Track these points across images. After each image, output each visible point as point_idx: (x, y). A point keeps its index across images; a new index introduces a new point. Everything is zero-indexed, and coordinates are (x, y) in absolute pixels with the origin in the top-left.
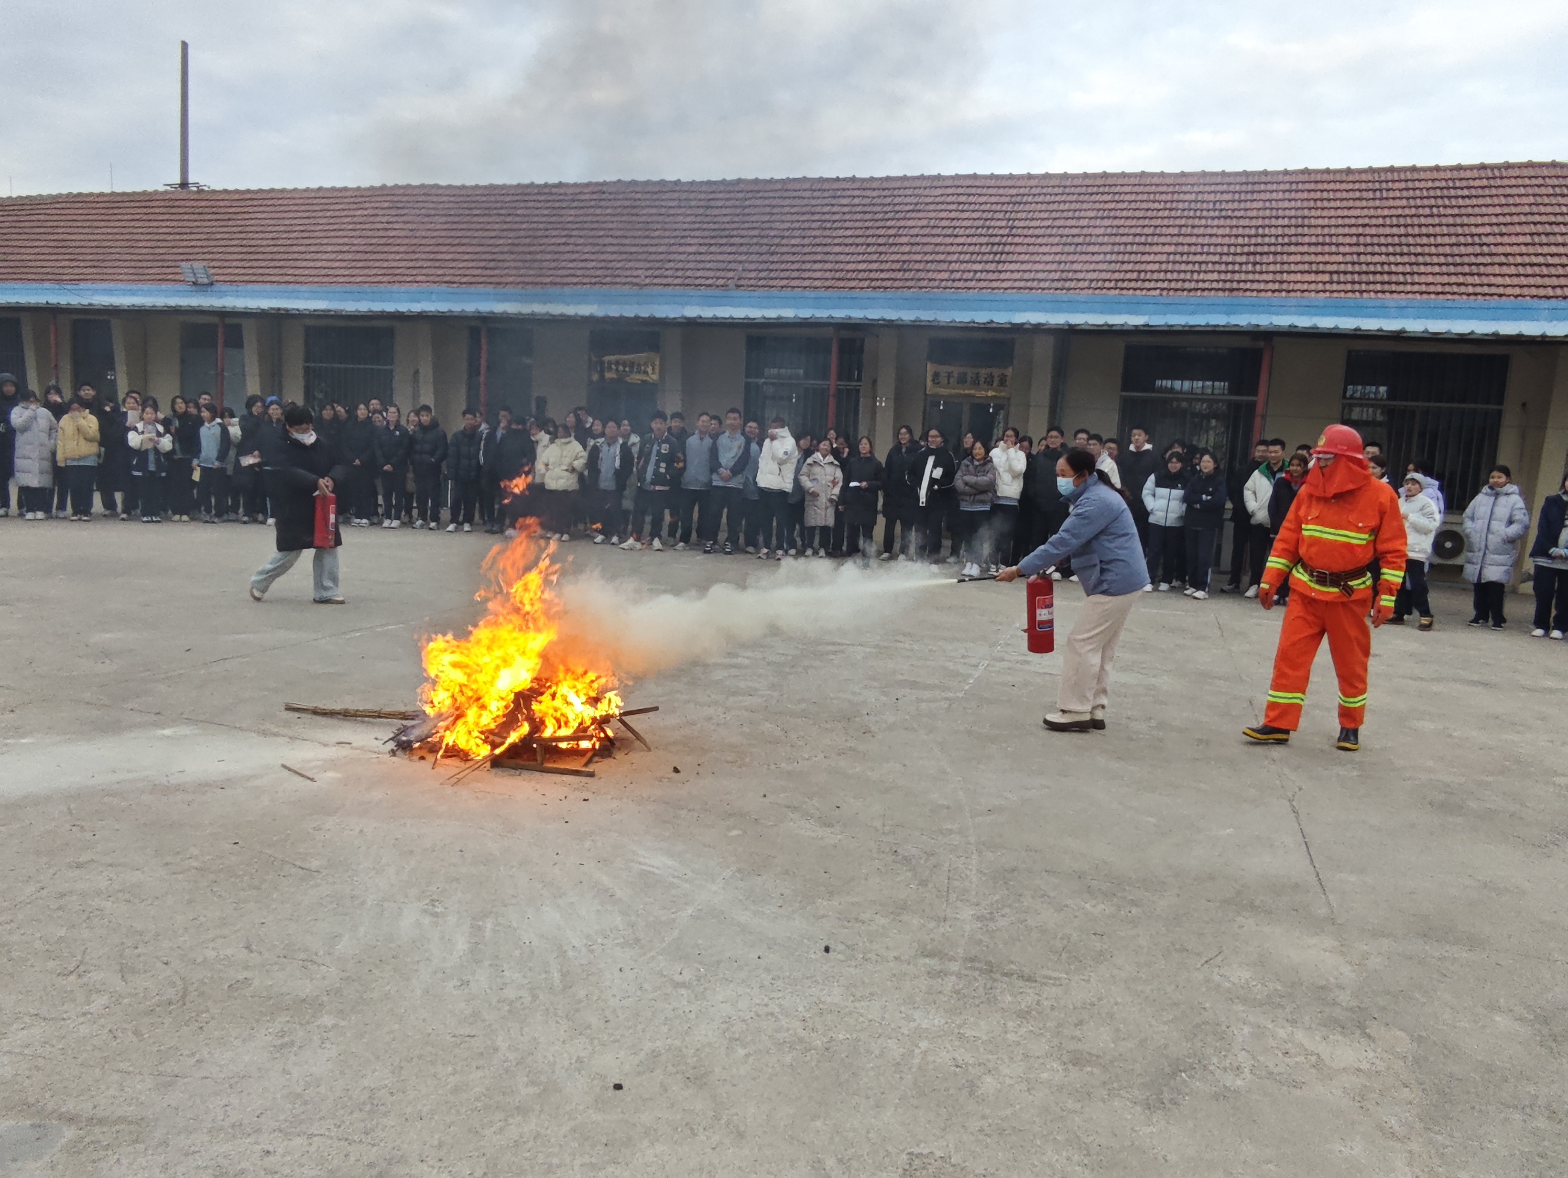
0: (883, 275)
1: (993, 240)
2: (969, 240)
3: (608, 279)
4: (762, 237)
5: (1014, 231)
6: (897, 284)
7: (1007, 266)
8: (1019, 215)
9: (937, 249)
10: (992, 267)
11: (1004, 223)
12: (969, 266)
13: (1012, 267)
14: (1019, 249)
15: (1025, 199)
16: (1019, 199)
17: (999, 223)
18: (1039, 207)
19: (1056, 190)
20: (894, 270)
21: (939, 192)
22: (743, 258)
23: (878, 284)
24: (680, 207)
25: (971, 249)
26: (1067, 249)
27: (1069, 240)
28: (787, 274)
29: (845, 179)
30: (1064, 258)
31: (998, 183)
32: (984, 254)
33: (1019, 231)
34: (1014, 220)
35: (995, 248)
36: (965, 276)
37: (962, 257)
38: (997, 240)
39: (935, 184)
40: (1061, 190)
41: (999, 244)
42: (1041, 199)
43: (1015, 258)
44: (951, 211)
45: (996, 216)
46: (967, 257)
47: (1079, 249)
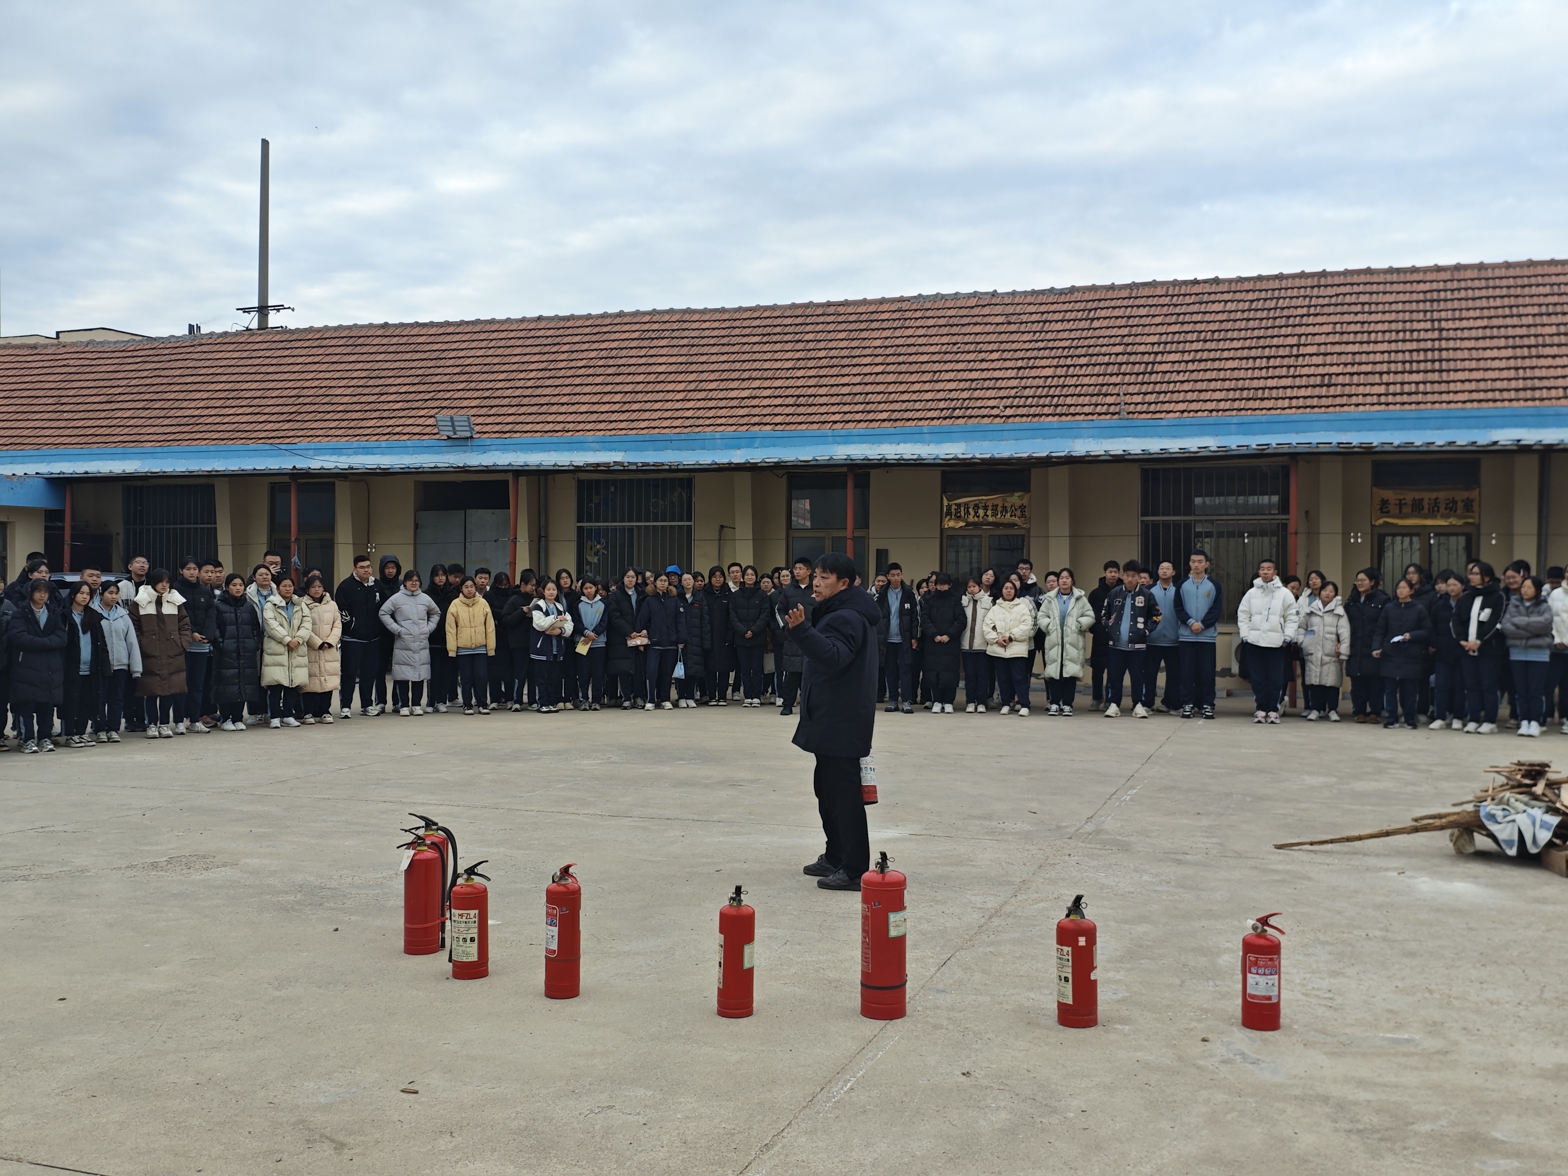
0: (1303, 392)
1: (1422, 345)
2: (1393, 347)
3: (957, 413)
4: (1130, 354)
5: (1444, 334)
6: (1324, 402)
7: (1453, 376)
8: (1443, 315)
9: (1358, 358)
10: (1436, 377)
11: (1428, 325)
12: (1407, 377)
13: (1460, 376)
14: (1459, 355)
15: (1442, 295)
16: (1435, 295)
17: (1422, 325)
18: (1464, 304)
19: (1477, 284)
20: (1314, 386)
21: (1330, 291)
22: (1114, 379)
23: (1301, 402)
24: (1009, 323)
25: (1400, 356)
26: (1519, 352)
27: (1518, 342)
28: (1181, 396)
29: (1205, 282)
30: (1519, 363)
31: (1402, 278)
32: (1419, 362)
33: (1452, 334)
34: (1440, 320)
35: (1430, 355)
36: (1407, 388)
37: (1393, 367)
38: (1429, 345)
39: (1323, 281)
40: (1483, 283)
41: (1433, 350)
42: (1463, 294)
43: (1460, 365)
44: (1356, 314)
45: (1415, 316)
46: (1400, 367)
47: (1534, 351)
